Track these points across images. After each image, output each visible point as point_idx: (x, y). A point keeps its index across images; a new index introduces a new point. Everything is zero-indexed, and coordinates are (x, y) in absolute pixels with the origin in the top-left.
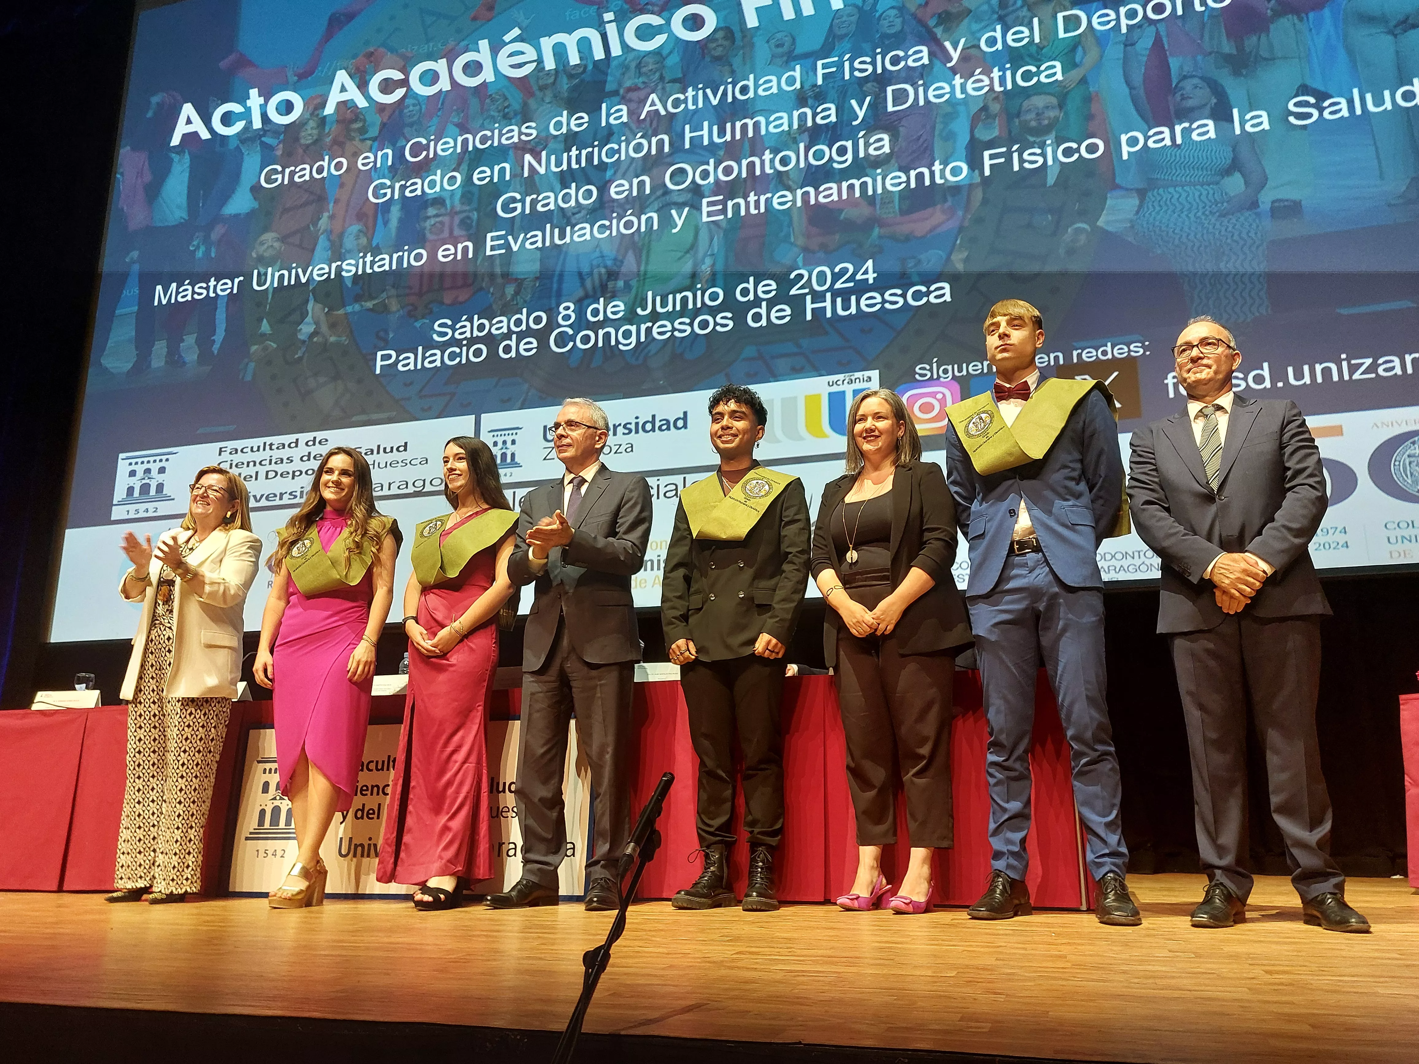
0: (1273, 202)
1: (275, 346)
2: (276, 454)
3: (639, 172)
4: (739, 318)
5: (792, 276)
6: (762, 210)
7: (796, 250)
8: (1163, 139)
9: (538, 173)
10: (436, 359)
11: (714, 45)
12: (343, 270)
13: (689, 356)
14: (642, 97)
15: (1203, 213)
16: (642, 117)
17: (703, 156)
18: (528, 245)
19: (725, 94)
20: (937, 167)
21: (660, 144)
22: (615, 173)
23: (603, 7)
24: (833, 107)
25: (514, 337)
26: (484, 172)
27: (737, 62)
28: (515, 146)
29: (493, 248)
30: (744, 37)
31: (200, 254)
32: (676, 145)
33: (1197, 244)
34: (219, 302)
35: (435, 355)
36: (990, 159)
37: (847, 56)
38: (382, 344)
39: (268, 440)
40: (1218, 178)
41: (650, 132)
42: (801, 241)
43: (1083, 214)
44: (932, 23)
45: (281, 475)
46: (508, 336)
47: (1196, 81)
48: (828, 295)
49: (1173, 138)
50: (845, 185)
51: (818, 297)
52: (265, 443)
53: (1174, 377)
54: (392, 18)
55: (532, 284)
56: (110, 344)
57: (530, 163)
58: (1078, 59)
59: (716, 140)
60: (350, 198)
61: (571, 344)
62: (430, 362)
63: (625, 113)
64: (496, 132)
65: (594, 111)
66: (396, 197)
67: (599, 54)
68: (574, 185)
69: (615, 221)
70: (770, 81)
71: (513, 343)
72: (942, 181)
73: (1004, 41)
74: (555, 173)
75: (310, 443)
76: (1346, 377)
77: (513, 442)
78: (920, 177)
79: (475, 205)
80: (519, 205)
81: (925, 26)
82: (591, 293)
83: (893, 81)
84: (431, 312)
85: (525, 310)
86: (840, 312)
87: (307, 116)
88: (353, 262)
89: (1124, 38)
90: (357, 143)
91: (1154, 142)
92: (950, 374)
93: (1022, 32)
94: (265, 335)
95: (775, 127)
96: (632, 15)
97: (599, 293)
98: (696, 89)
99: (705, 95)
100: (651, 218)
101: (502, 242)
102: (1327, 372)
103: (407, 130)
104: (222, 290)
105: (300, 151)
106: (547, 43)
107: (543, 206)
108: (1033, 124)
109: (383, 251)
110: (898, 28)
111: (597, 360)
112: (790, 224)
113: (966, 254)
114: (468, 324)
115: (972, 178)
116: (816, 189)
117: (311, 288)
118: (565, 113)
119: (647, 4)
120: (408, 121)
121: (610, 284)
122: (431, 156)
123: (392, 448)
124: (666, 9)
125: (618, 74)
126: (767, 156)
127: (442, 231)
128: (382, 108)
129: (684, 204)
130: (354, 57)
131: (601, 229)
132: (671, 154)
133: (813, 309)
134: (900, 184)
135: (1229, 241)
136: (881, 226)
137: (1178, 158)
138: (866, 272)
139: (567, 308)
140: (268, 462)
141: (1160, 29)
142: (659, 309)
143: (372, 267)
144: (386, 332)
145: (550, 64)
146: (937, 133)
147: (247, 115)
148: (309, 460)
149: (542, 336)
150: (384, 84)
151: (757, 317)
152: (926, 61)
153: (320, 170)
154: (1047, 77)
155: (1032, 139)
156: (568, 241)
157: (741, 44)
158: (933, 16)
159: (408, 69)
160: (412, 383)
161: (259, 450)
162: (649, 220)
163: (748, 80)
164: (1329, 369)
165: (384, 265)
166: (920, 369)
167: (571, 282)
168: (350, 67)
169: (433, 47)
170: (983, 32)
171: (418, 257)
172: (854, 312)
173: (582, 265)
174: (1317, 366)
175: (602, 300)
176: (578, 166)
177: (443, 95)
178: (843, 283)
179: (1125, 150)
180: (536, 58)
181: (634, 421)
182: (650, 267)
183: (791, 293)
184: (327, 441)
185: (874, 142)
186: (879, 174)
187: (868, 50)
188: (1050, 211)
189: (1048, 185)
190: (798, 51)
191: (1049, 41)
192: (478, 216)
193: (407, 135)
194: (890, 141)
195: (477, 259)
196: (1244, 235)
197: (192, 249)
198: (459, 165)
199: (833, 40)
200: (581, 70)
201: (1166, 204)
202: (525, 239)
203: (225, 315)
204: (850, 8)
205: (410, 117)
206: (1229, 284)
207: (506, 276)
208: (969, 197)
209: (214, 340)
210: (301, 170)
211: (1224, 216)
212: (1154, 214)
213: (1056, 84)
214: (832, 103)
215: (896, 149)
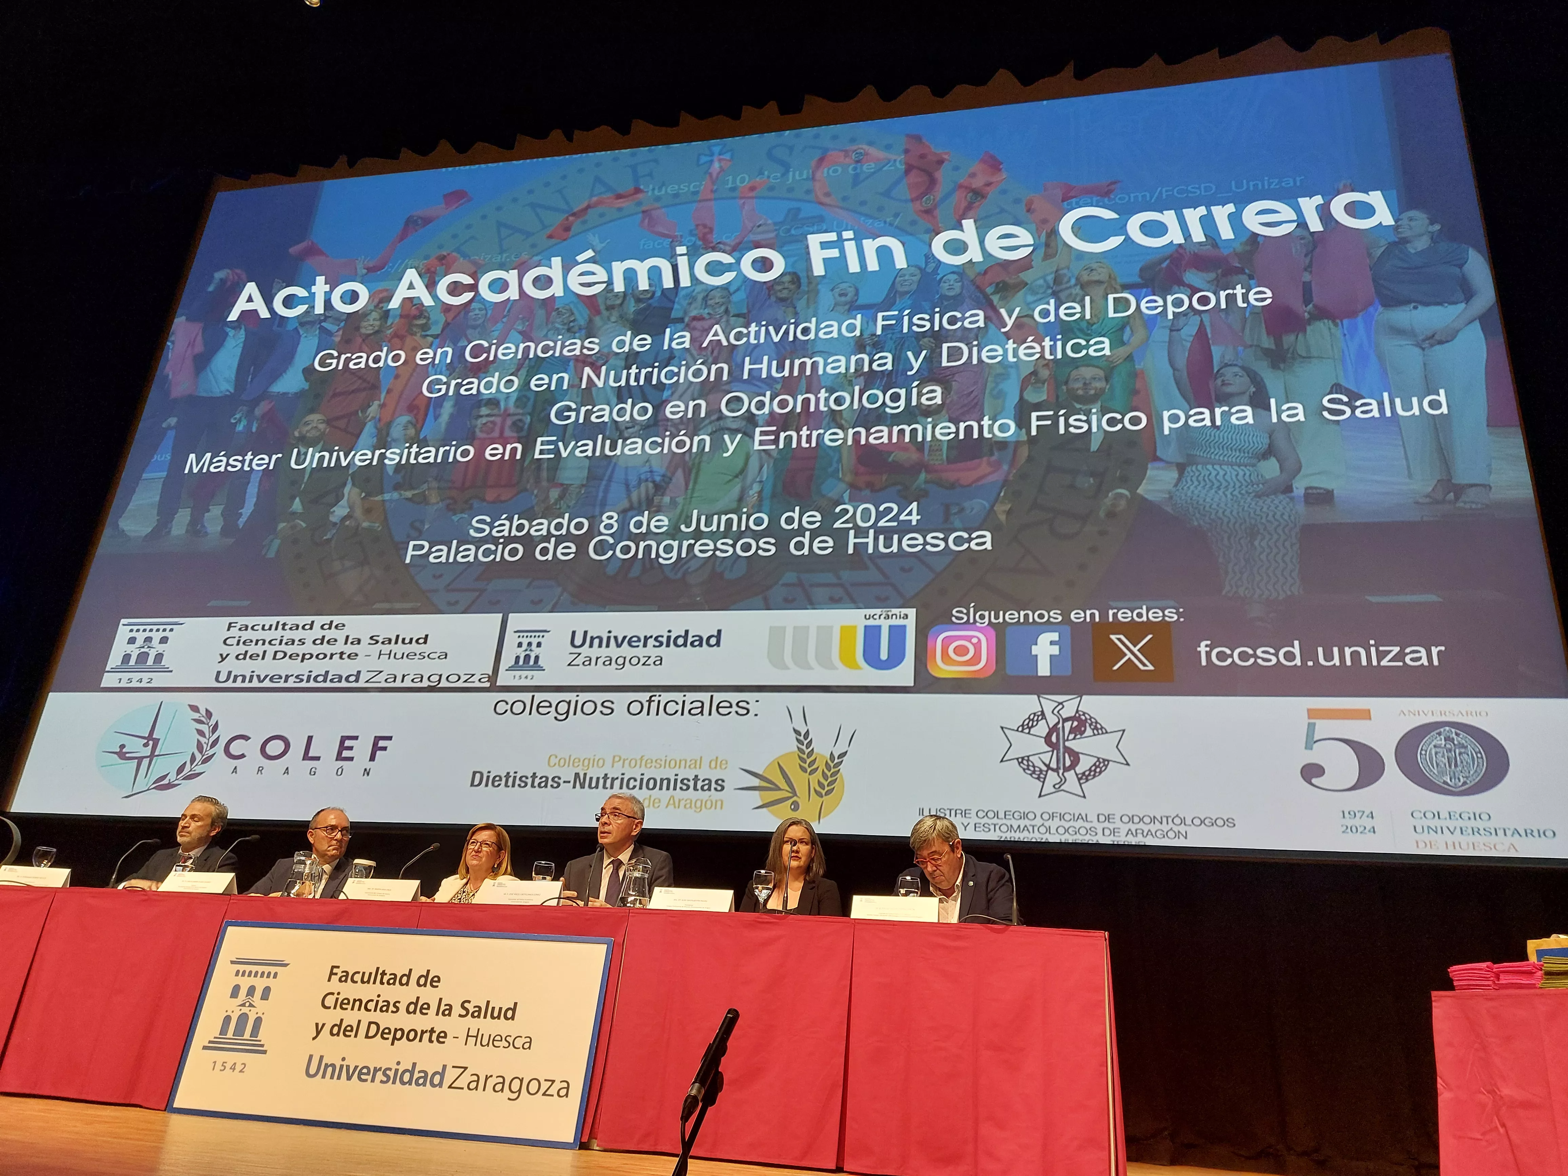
0: (1306, 489)
1: (304, 525)
2: (288, 635)
3: (696, 396)
4: (782, 545)
5: (838, 510)
6: (814, 444)
7: (843, 486)
8: (1203, 420)
9: (596, 386)
10: (469, 554)
11: (780, 287)
12: (386, 458)
13: (728, 575)
14: (706, 327)
15: (1240, 493)
16: (704, 345)
17: (760, 387)
19: (787, 332)
20: (986, 422)
21: (720, 371)
22: (673, 394)
23: (677, 241)
24: (890, 356)
25: (553, 540)
26: (542, 379)
27: (801, 304)
28: (576, 359)
29: (542, 452)
30: (810, 283)
31: (240, 428)
32: (735, 374)
33: (1233, 520)
34: (253, 476)
35: (469, 550)
36: (1038, 420)
37: (907, 312)
38: (414, 534)
39: (282, 619)
40: (1254, 461)
41: (710, 360)
42: (849, 478)
43: (1124, 481)
44: (989, 290)
45: (290, 657)
46: (546, 539)
47: (1236, 370)
48: (871, 532)
49: (1213, 420)
50: (896, 429)
51: (861, 532)
53: (1207, 646)
54: (469, 227)
56: (131, 506)
57: (589, 376)
58: (1125, 338)
59: (774, 374)
60: (403, 389)
61: (610, 553)
62: (463, 557)
63: (687, 339)
64: (559, 343)
65: (657, 334)
66: (451, 393)
67: (668, 282)
68: (630, 401)
69: (667, 440)
70: (832, 326)
71: (551, 547)
72: (990, 436)
73: (1057, 315)
74: (612, 387)
75: (326, 627)
76: (1375, 663)
77: (539, 645)
78: (968, 429)
80: (573, 414)
81: (982, 291)
82: (636, 504)
83: (949, 339)
84: (471, 508)
86: (882, 549)
87: (373, 308)
88: (398, 451)
89: (1170, 324)
90: (417, 337)
91: (1195, 421)
92: (986, 620)
93: (1074, 308)
94: (295, 513)
95: (833, 368)
96: (704, 252)
97: (644, 508)
98: (759, 325)
99: (767, 332)
100: (703, 440)
102: (1356, 656)
103: (469, 332)
104: (257, 465)
105: (360, 340)
106: (618, 268)
107: (597, 417)
108: (1080, 392)
109: (430, 443)
110: (957, 290)
111: (635, 571)
112: (840, 460)
113: (1009, 506)
114: (507, 523)
115: (1019, 435)
116: (868, 430)
117: (350, 472)
118: (629, 333)
119: (719, 243)
120: (471, 323)
121: (657, 499)
122: (491, 358)
123: (411, 639)
124: (738, 249)
125: (685, 303)
126: (823, 394)
127: (492, 430)
128: (447, 308)
129: (737, 431)
130: (426, 257)
131: (653, 446)
132: (728, 383)
133: (855, 544)
134: (949, 434)
135: (1263, 521)
136: (928, 471)
137: (1217, 439)
138: (910, 514)
139: (611, 517)
140: (278, 642)
141: (1204, 319)
142: (703, 528)
143: (416, 458)
144: (422, 522)
145: (619, 286)
146: (987, 391)
147: (310, 300)
148: (322, 643)
149: (581, 542)
150: (452, 286)
151: (800, 546)
152: (981, 324)
153: (377, 360)
154: (1095, 351)
155: (1078, 406)
156: (619, 454)
157: (806, 289)
158: (991, 284)
159: (479, 275)
160: (441, 576)
161: (270, 629)
162: (702, 442)
163: (810, 322)
164: (1358, 653)
165: (428, 457)
166: (957, 612)
167: (617, 491)
168: (421, 266)
169: (507, 257)
170: (1036, 304)
171: (465, 453)
172: (895, 551)
173: (630, 478)
174: (1346, 649)
175: (646, 513)
176: (636, 384)
177: (510, 303)
178: (886, 521)
179: (1167, 425)
180: (606, 280)
181: (666, 634)
182: (697, 487)
183: (835, 526)
184: (344, 625)
185: (927, 393)
186: (930, 423)
187: (927, 308)
188: (1092, 474)
189: (1092, 450)
190: (860, 302)
191: (1099, 319)
192: (531, 419)
193: (469, 337)
194: (942, 393)
195: (524, 461)
196: (1278, 516)
197: (233, 421)
198: (518, 370)
199: (895, 295)
200: (649, 295)
201: (1204, 480)
202: (576, 447)
203: (256, 490)
204: (913, 268)
205: (475, 320)
206: (1262, 561)
207: (552, 480)
208: (1015, 451)
209: (241, 514)
210: (357, 358)
211: (1259, 497)
212: (1192, 488)
213: (1104, 359)
214: (890, 352)
215: (948, 402)
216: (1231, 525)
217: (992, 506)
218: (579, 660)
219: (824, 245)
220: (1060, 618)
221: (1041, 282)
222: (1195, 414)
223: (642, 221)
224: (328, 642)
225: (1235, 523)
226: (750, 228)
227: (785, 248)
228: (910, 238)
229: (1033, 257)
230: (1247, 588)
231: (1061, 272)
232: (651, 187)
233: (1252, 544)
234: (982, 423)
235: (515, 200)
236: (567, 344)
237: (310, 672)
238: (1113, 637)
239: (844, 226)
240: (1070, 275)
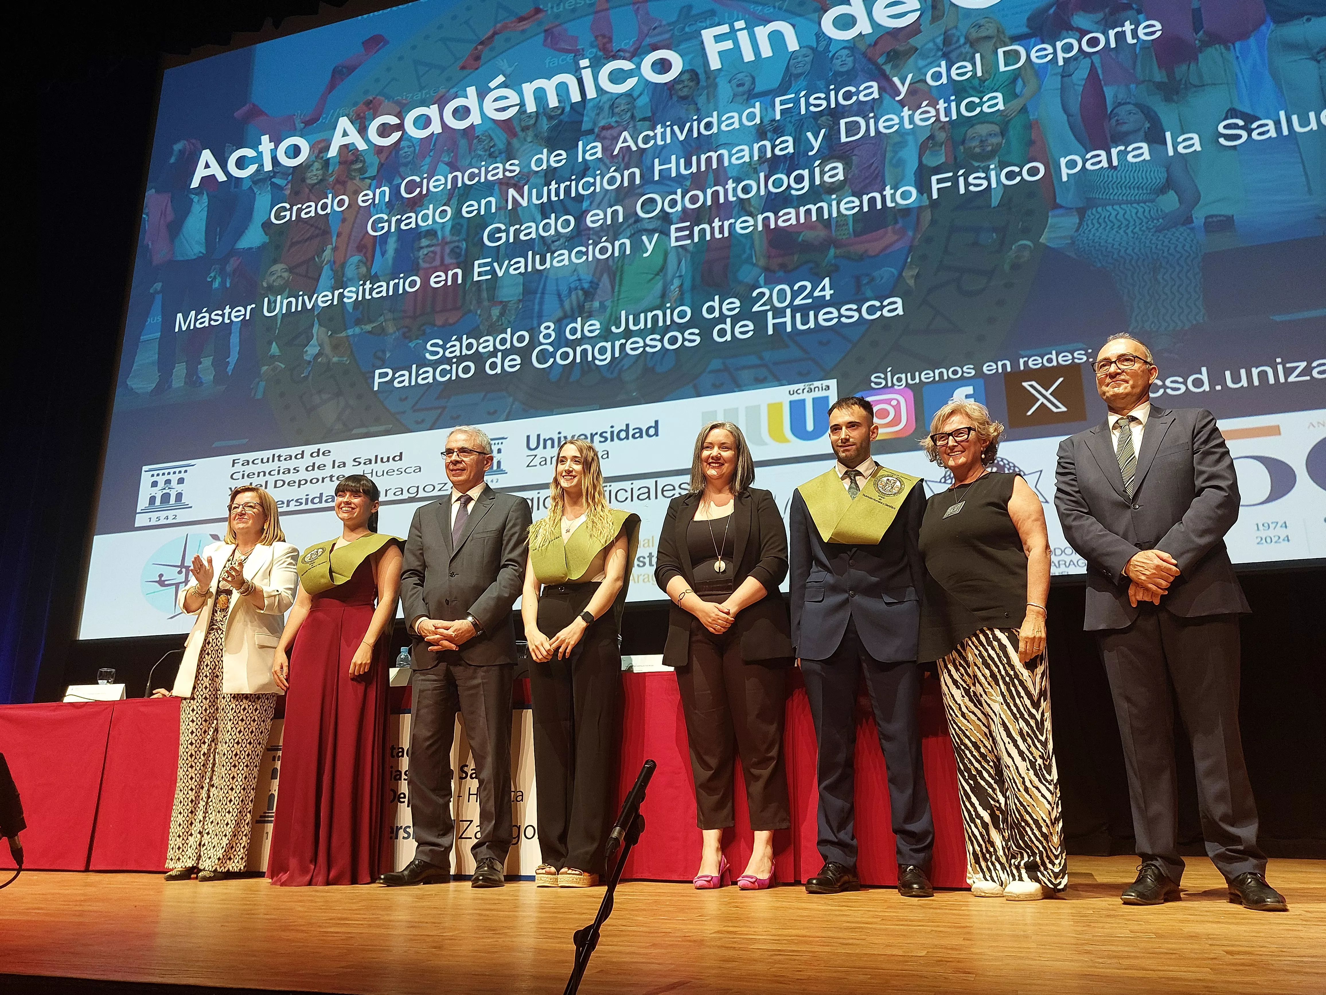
0: (1206, 218)
1: (283, 366)
2: (284, 465)
3: (612, 203)
4: (706, 334)
6: (726, 234)
8: (1100, 162)
9: (521, 205)
10: (428, 376)
11: (680, 86)
12: (344, 297)
13: (659, 369)
14: (615, 135)
15: (1140, 229)
16: (616, 153)
17: (671, 186)
18: (511, 271)
19: (691, 130)
20: (888, 192)
21: (632, 176)
22: (591, 203)
23: (579, 54)
24: (790, 139)
25: (500, 354)
26: (472, 205)
27: (701, 100)
28: (500, 181)
29: (480, 274)
30: (708, 78)
31: (216, 285)
32: (646, 177)
33: (1135, 257)
34: (233, 327)
35: (427, 372)
37: (803, 93)
38: (379, 363)
39: (277, 452)
40: (1153, 196)
41: (622, 166)
42: (762, 262)
43: (1025, 232)
44: (881, 60)
45: (289, 484)
46: (494, 354)
47: (1130, 107)
48: (788, 311)
49: (1110, 161)
50: (802, 210)
51: (779, 313)
52: (274, 455)
54: (389, 69)
55: (516, 306)
56: (135, 367)
57: (513, 197)
58: (1018, 90)
59: (683, 172)
60: (351, 232)
61: (552, 360)
62: (423, 379)
63: (599, 149)
64: (483, 169)
65: (571, 148)
66: (393, 230)
68: (553, 215)
69: (591, 248)
70: (733, 117)
71: (498, 360)
72: (893, 205)
73: (949, 76)
74: (536, 205)
75: (315, 454)
76: (1282, 380)
77: (499, 451)
78: (872, 201)
79: (463, 235)
80: (503, 235)
81: (874, 63)
82: (569, 313)
83: (846, 114)
84: (424, 333)
85: (509, 330)
86: (800, 327)
87: (313, 158)
88: (354, 289)
89: (1061, 70)
90: (357, 181)
91: (1092, 164)
92: (904, 382)
93: (966, 67)
94: (274, 356)
95: (738, 159)
96: (605, 61)
97: (577, 315)
98: (664, 126)
99: (673, 131)
100: (624, 243)
101: (489, 268)
102: (1263, 376)
103: (402, 169)
104: (236, 317)
105: (307, 190)
106: (528, 89)
107: (526, 235)
108: (978, 150)
109: (381, 279)
110: (850, 65)
111: (576, 374)
113: (917, 270)
114: (457, 343)
116: (776, 214)
117: (316, 313)
118: (545, 151)
119: (619, 51)
121: (587, 306)
122: (424, 192)
123: (388, 458)
124: (636, 54)
125: (593, 115)
126: (730, 185)
127: (434, 259)
128: (380, 150)
129: (654, 231)
130: (355, 104)
131: (578, 255)
132: (641, 186)
133: (774, 324)
134: (854, 208)
135: (1165, 254)
136: (836, 247)
137: (1115, 179)
138: (823, 289)
139: (548, 328)
140: (276, 472)
141: (1094, 61)
142: (632, 327)
143: (370, 294)
144: (384, 352)
145: (531, 107)
146: (887, 160)
147: (259, 159)
148: (313, 469)
149: (525, 354)
150: (381, 128)
151: (722, 333)
152: (876, 95)
153: (324, 207)
154: (989, 107)
155: (976, 164)
156: (549, 267)
157: (705, 84)
158: (882, 55)
159: (404, 114)
160: (406, 398)
161: (268, 461)
162: (622, 245)
163: (712, 117)
164: (1266, 372)
165: (381, 292)
166: (875, 377)
167: (551, 303)
168: (352, 114)
169: (426, 94)
170: (929, 68)
171: (412, 284)
172: (813, 326)
173: (561, 288)
174: (1254, 370)
175: (579, 319)
176: (557, 199)
177: (435, 137)
178: (802, 299)
179: (1065, 172)
180: (519, 102)
181: (609, 430)
182: (623, 289)
183: (754, 310)
184: (329, 452)
185: (829, 171)
186: (834, 199)
187: (822, 87)
188: (995, 230)
189: (993, 206)
190: (757, 90)
191: (990, 75)
192: (467, 245)
193: (402, 174)
194: (844, 169)
195: (466, 284)
196: (1179, 248)
197: (209, 280)
198: (449, 199)
199: (790, 79)
200: (559, 112)
201: (1105, 221)
202: (509, 266)
203: (238, 340)
204: (805, 49)
205: (405, 157)
206: (1166, 294)
207: (493, 300)
208: (918, 218)
209: (228, 362)
210: (307, 207)
211: (1160, 232)
212: (1093, 230)
213: (999, 114)
214: (790, 135)
215: (849, 177)
216: (1133, 263)
217: (900, 274)
218: (536, 461)
219: (718, 38)
220: (973, 372)
221: (931, 45)
222: (1093, 157)
223: (545, 40)
224: (319, 468)
225: (1138, 259)
226: (646, 32)
227: (681, 47)
228: (798, 19)
229: (921, 21)
230: (1153, 322)
231: (949, 32)
232: (550, 5)
233: (1156, 279)
234: (884, 193)
235: (427, 37)
236: (490, 169)
237: (307, 495)
238: (1025, 384)
239: (735, 17)
240: (958, 34)
